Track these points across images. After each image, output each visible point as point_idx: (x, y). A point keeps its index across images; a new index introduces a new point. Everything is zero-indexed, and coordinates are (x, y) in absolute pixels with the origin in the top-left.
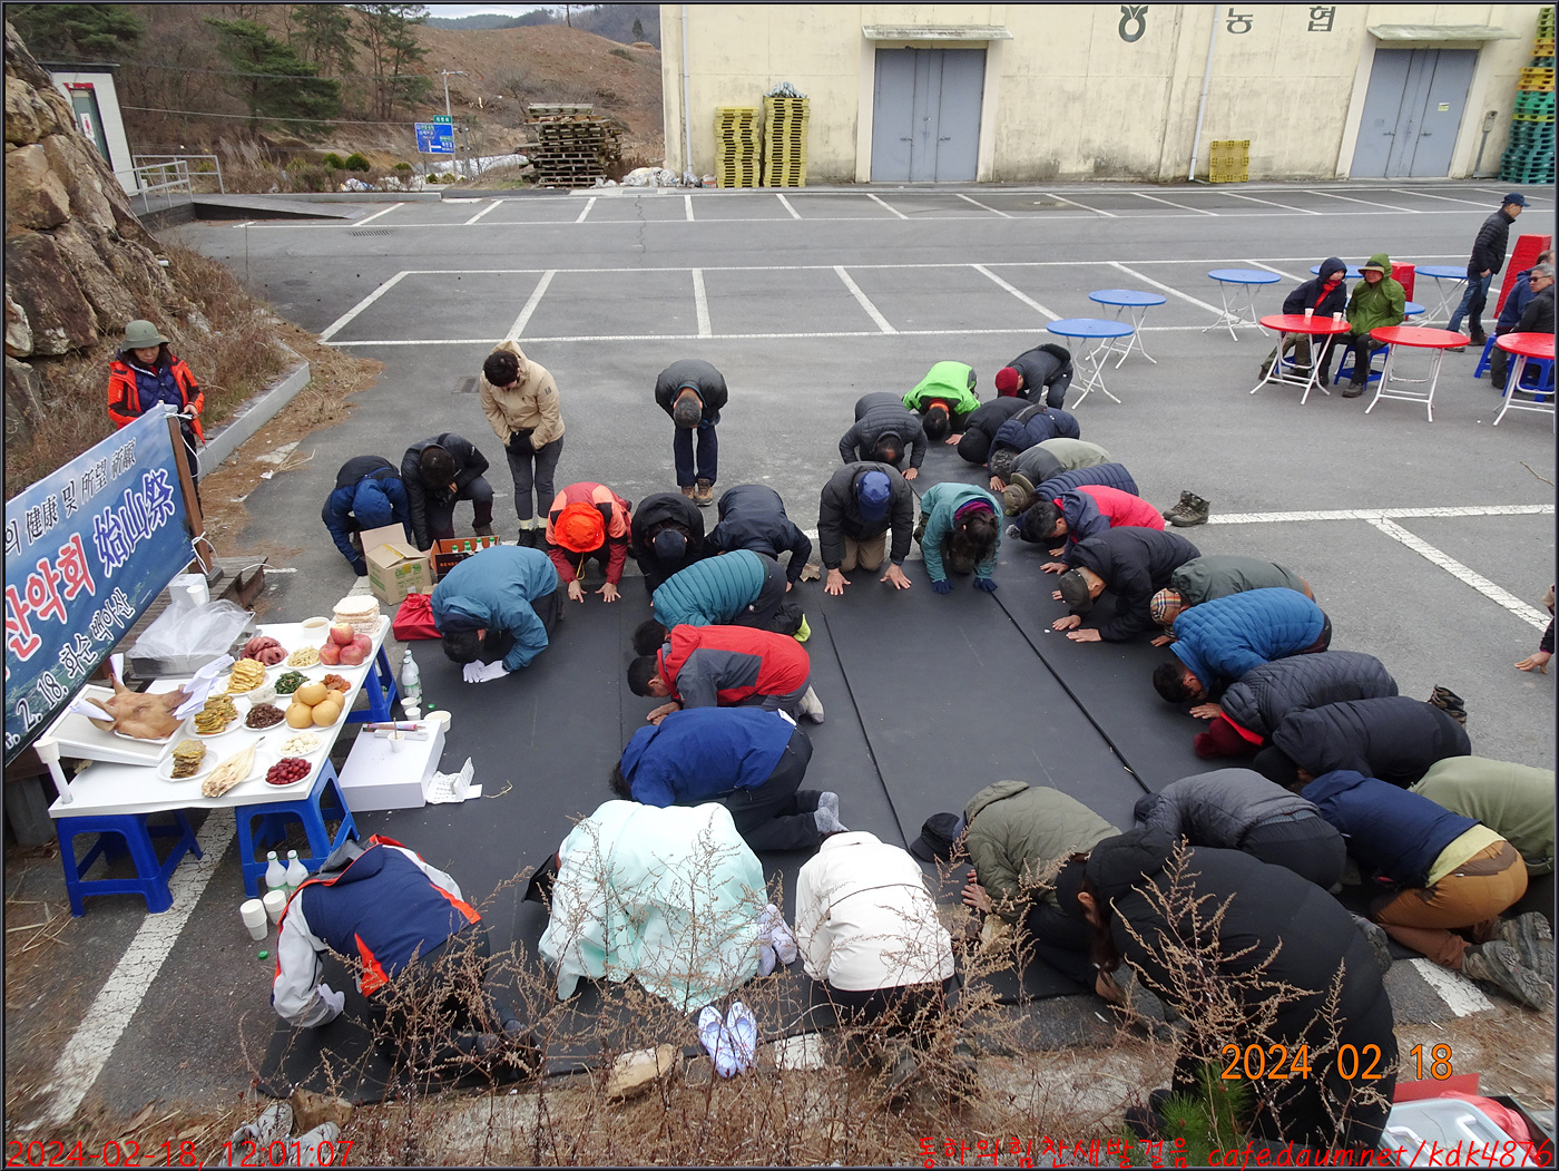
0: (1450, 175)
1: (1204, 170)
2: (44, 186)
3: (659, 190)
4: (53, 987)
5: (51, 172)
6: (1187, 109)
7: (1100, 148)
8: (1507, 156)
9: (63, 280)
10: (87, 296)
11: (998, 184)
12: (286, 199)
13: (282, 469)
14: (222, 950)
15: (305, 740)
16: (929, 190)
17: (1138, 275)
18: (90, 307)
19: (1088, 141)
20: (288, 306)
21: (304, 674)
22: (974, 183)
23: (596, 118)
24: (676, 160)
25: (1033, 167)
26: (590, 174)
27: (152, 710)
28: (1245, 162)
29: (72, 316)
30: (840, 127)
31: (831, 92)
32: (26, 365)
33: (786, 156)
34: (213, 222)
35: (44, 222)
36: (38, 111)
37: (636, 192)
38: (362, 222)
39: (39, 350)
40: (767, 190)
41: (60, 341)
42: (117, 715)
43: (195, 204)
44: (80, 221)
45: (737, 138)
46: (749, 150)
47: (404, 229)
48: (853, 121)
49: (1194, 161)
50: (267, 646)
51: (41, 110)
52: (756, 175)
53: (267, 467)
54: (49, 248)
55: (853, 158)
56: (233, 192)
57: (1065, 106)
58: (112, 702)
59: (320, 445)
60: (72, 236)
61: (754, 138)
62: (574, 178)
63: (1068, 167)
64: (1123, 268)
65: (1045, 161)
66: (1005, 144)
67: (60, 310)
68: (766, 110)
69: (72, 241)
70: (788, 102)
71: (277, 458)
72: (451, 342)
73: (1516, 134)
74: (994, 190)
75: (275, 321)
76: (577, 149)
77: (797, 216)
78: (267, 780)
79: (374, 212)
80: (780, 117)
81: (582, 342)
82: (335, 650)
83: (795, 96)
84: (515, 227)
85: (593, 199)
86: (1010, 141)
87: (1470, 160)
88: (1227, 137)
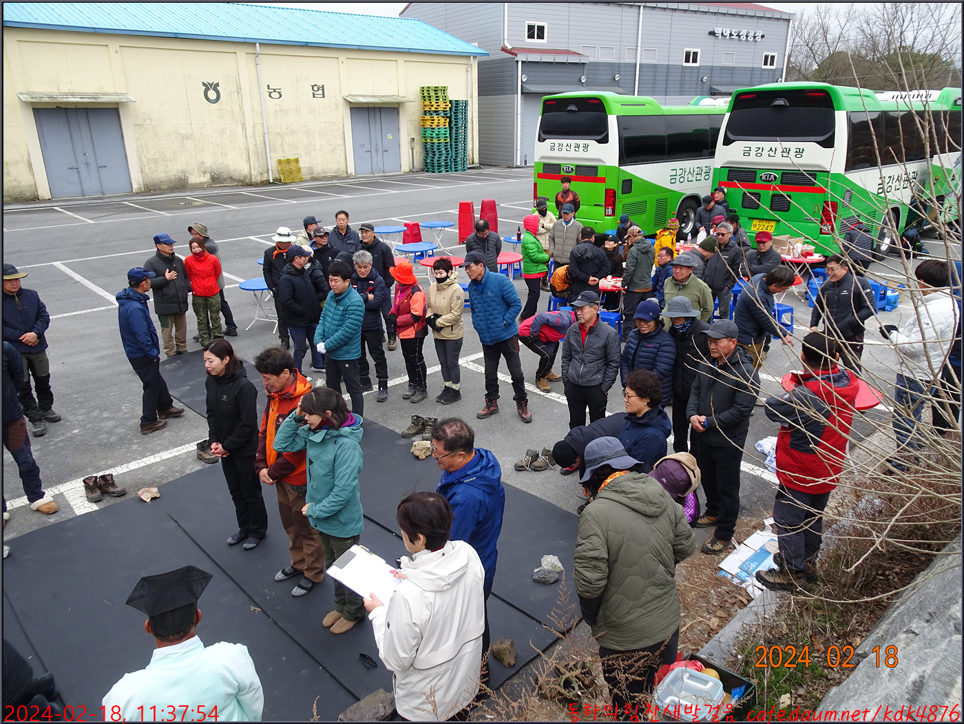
0: (402, 171)
1: (277, 176)
7: (211, 167)
8: (425, 160)
11: (150, 193)
16: (100, 201)
19: (203, 163)
22: (131, 194)
25: (171, 181)
28: (299, 170)
30: (17, 163)
48: (26, 158)
49: (270, 171)
55: (34, 183)
57: (182, 142)
63: (194, 179)
65: (177, 177)
66: (147, 167)
73: (426, 149)
74: (148, 197)
86: (151, 166)
87: (409, 163)
88: (285, 157)
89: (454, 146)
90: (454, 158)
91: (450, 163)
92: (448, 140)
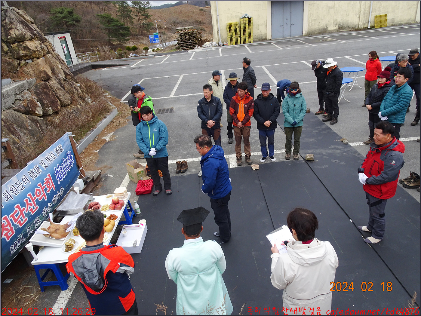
1: (373, 25)
2: (44, 69)
3: (212, 48)
5: (47, 65)
6: (367, 7)
7: (340, 22)
9: (50, 94)
10: (57, 97)
11: (309, 36)
12: (115, 61)
16: (288, 40)
17: (354, 60)
18: (58, 100)
19: (336, 20)
20: (113, 92)
22: (302, 36)
23: (194, 30)
24: (216, 39)
25: (320, 29)
26: (193, 45)
27: (60, 230)
28: (386, 21)
29: (53, 103)
30: (262, 25)
31: (259, 15)
32: (42, 118)
33: (247, 35)
34: (96, 69)
35: (45, 79)
36: (42, 49)
37: (206, 49)
38: (134, 65)
39: (45, 113)
40: (242, 45)
41: (50, 111)
42: (50, 232)
43: (92, 65)
44: (55, 77)
45: (233, 31)
46: (236, 34)
47: (144, 66)
48: (266, 22)
49: (369, 22)
50: (95, 205)
51: (43, 48)
52: (239, 41)
54: (46, 85)
55: (266, 33)
56: (102, 60)
57: (329, 10)
58: (49, 228)
59: (120, 132)
60: (53, 81)
61: (238, 30)
62: (189, 47)
63: (330, 28)
64: (349, 58)
65: (323, 27)
66: (311, 24)
67: (50, 102)
68: (241, 22)
69: (53, 83)
70: (247, 19)
71: (107, 137)
72: (155, 99)
74: (308, 38)
75: (109, 96)
76: (190, 39)
77: (251, 52)
79: (137, 62)
80: (245, 24)
81: (190, 96)
82: (114, 205)
83: (249, 17)
84: (173, 63)
85: (194, 52)
88: (380, 14)
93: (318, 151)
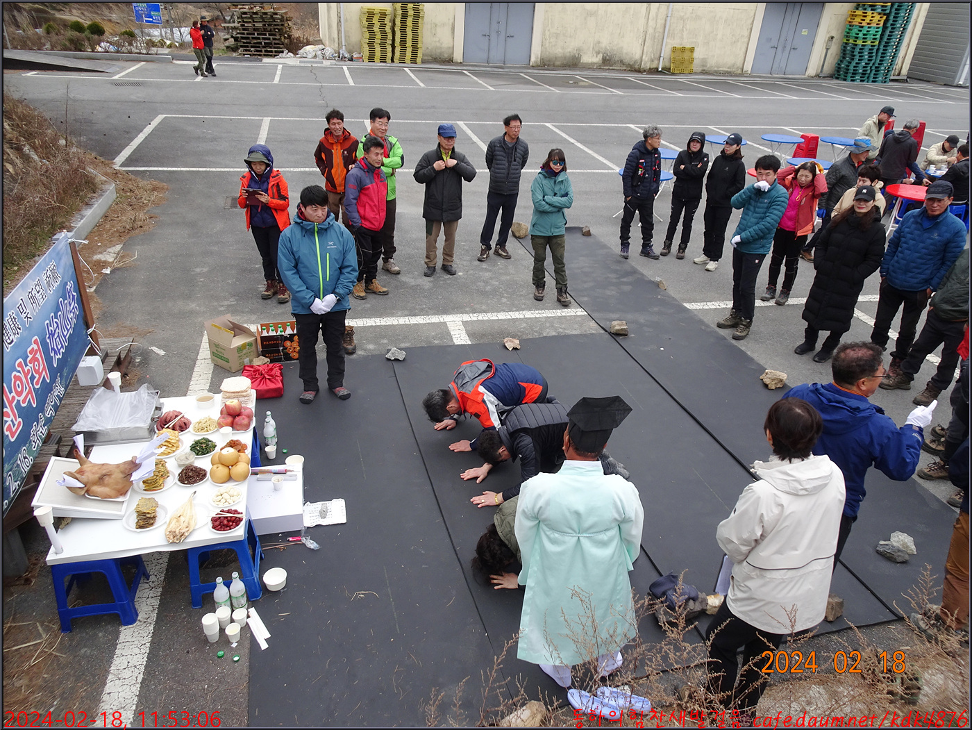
0: (807, 74)
1: (667, 65)
3: (324, 61)
4: (64, 693)
6: (658, 26)
7: (606, 48)
8: (839, 64)
11: (543, 68)
13: (116, 265)
14: (188, 652)
15: (231, 493)
16: (500, 70)
19: (599, 42)
20: (83, 139)
21: (210, 438)
22: (528, 66)
23: (279, 9)
24: (334, 41)
25: (565, 58)
26: (275, 48)
27: (113, 476)
28: (691, 61)
30: (443, 25)
33: (409, 43)
37: (308, 62)
38: (119, 76)
40: (397, 65)
42: (86, 483)
45: (376, 29)
46: (384, 37)
47: (151, 82)
48: (451, 21)
49: (662, 58)
50: (176, 417)
52: (389, 55)
53: (105, 264)
55: (451, 46)
56: (16, 48)
57: (585, 19)
58: (81, 472)
59: (139, 247)
61: (388, 29)
62: (263, 50)
63: (588, 58)
64: (637, 129)
65: (572, 54)
66: (547, 41)
68: (395, 10)
70: (410, 6)
71: (109, 255)
72: (211, 169)
73: (844, 51)
74: (542, 72)
76: (265, 30)
77: (422, 85)
78: (214, 527)
79: (123, 69)
80: (405, 16)
82: (230, 419)
84: (232, 84)
85: (280, 66)
86: (551, 40)
87: (818, 66)
88: (681, 44)
89: (881, 51)
90: (877, 65)
91: (868, 72)
92: (877, 43)
93: (630, 316)
